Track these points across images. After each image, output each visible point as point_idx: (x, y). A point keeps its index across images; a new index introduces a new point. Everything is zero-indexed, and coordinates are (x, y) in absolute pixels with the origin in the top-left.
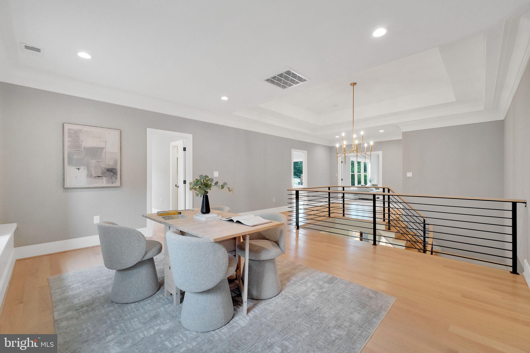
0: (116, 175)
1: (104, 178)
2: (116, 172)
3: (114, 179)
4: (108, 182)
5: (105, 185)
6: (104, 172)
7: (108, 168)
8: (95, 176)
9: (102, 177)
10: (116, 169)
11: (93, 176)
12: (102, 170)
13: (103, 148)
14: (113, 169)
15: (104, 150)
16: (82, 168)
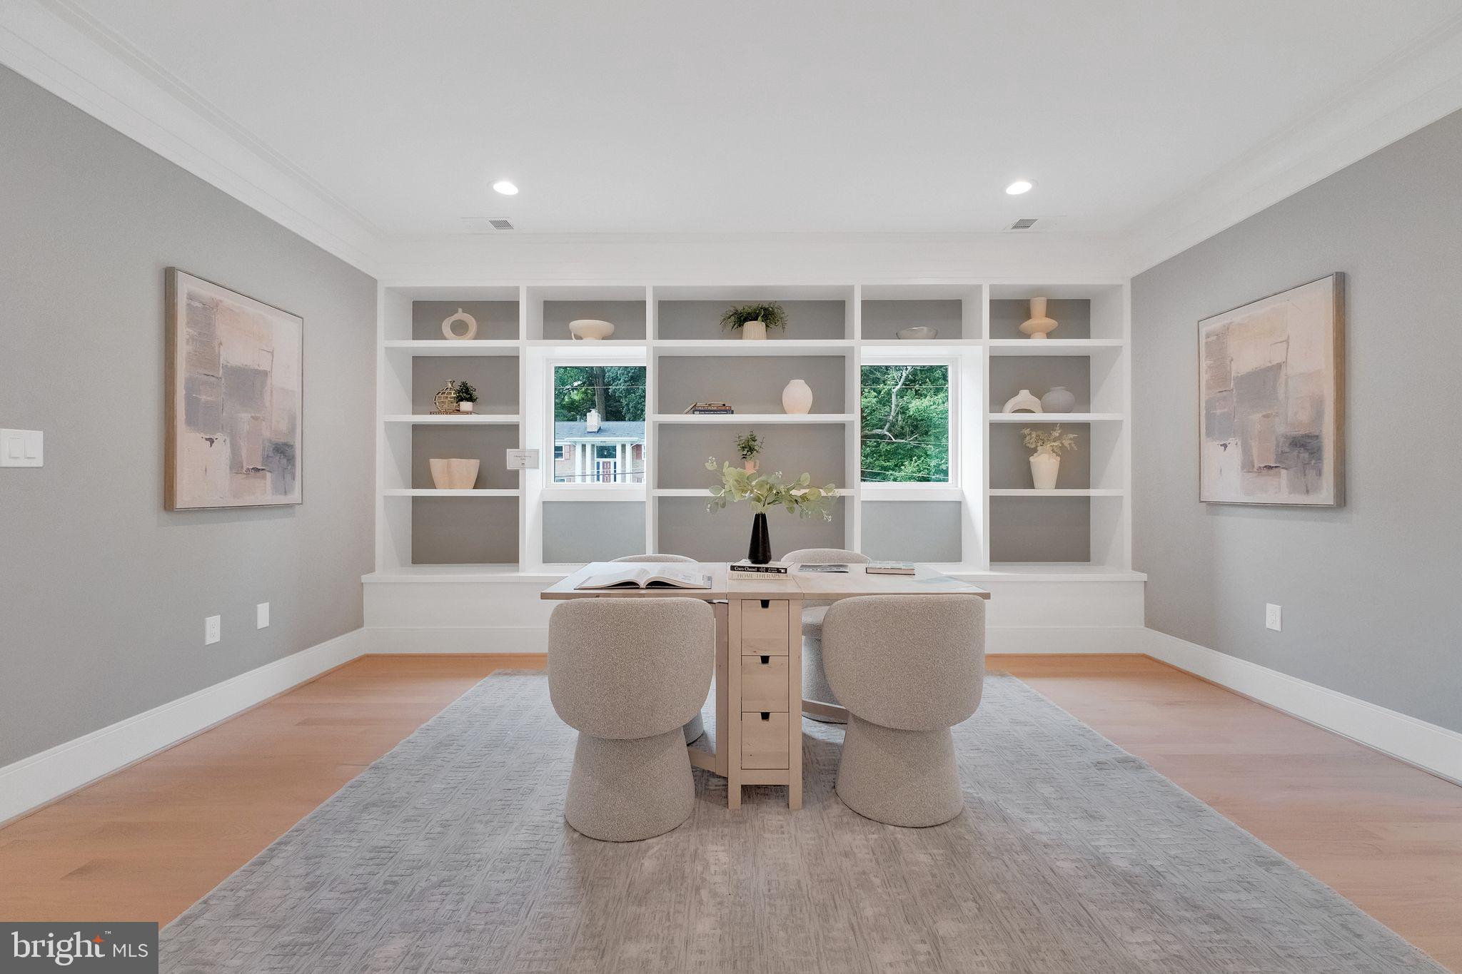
0: (1320, 459)
1: (1283, 472)
2: (1320, 449)
3: (1311, 474)
4: (1293, 489)
5: (1285, 497)
6: (1282, 452)
7: (1294, 433)
8: (1260, 467)
9: (1277, 469)
10: (1317, 436)
11: (1257, 465)
12: (1277, 445)
13: (1279, 366)
14: (1308, 436)
15: (1283, 372)
16: (1232, 441)
